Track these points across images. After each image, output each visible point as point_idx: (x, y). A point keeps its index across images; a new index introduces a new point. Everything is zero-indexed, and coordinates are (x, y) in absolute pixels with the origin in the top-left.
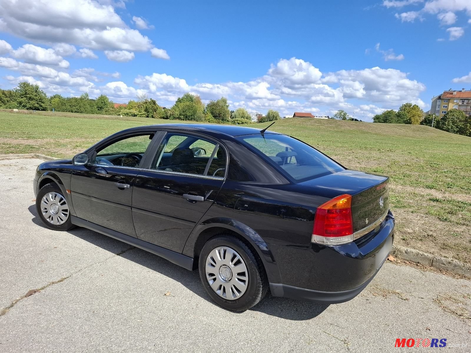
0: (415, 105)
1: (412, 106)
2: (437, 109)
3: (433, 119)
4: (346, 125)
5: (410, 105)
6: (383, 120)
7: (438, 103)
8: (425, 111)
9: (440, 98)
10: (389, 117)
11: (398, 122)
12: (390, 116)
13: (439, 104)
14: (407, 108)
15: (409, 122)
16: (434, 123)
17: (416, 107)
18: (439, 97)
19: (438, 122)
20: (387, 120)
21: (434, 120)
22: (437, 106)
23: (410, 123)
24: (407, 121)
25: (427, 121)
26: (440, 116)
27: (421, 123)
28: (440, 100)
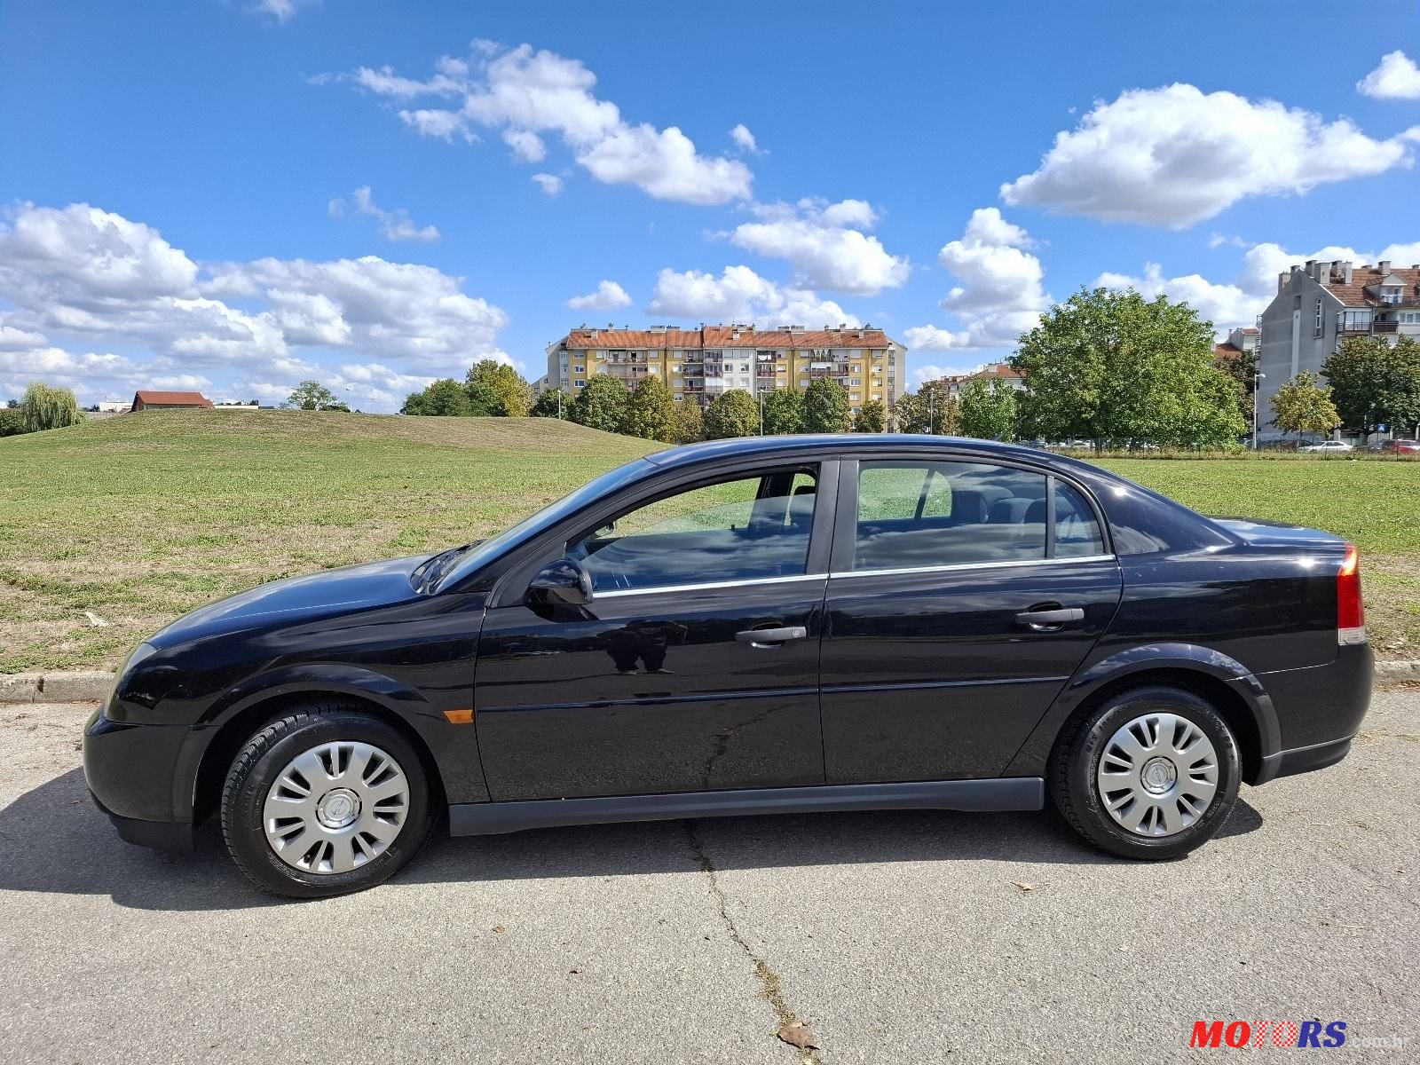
0: (505, 365)
1: (498, 369)
2: (563, 375)
3: (558, 401)
4: (351, 425)
5: (493, 366)
6: (436, 408)
7: (563, 361)
8: (531, 380)
9: (563, 346)
10: (450, 399)
11: (474, 412)
12: (451, 396)
13: (565, 363)
14: (488, 373)
15: (499, 411)
16: (563, 410)
17: (505, 372)
18: (562, 344)
19: (571, 408)
20: (445, 407)
21: (562, 404)
22: (562, 368)
23: (504, 414)
24: (496, 408)
25: (545, 407)
26: (573, 392)
27: (533, 413)
28: (565, 353)
